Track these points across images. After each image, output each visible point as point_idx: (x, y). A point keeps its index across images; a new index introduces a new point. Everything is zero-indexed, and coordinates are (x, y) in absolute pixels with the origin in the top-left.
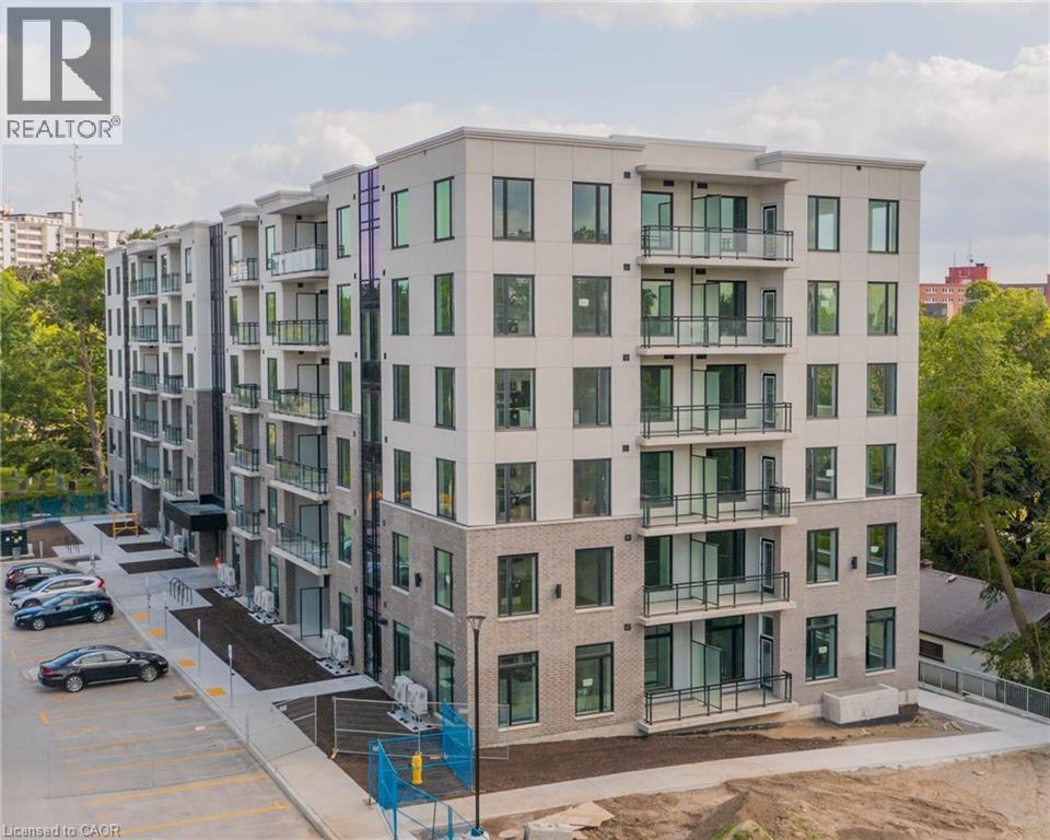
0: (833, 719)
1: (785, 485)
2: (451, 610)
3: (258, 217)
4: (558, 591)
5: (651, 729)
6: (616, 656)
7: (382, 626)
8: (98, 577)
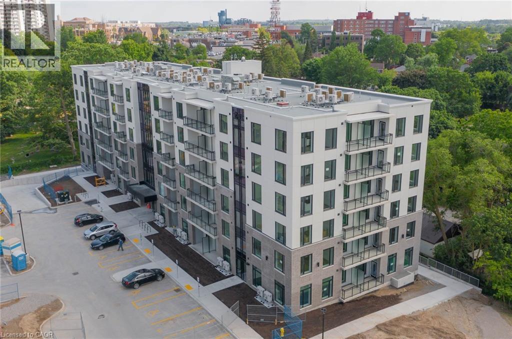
0: (394, 285)
1: (384, 216)
2: (283, 272)
3: (172, 96)
4: (318, 264)
5: (345, 301)
6: (334, 280)
7: (247, 266)
8: (115, 224)
